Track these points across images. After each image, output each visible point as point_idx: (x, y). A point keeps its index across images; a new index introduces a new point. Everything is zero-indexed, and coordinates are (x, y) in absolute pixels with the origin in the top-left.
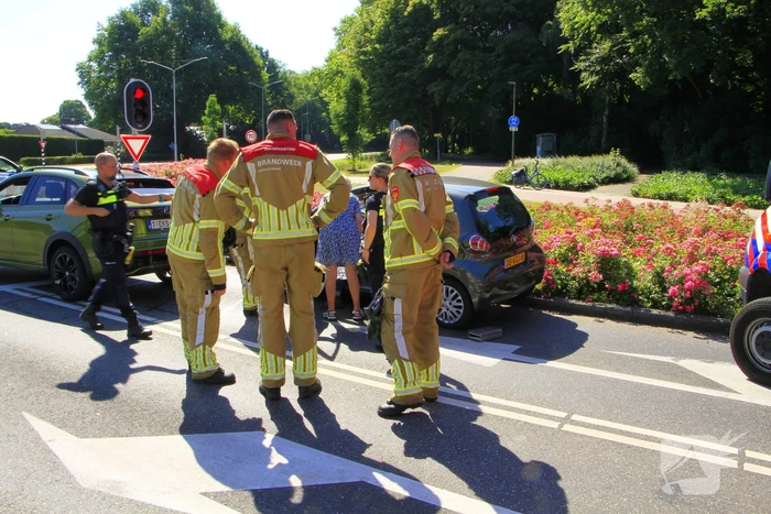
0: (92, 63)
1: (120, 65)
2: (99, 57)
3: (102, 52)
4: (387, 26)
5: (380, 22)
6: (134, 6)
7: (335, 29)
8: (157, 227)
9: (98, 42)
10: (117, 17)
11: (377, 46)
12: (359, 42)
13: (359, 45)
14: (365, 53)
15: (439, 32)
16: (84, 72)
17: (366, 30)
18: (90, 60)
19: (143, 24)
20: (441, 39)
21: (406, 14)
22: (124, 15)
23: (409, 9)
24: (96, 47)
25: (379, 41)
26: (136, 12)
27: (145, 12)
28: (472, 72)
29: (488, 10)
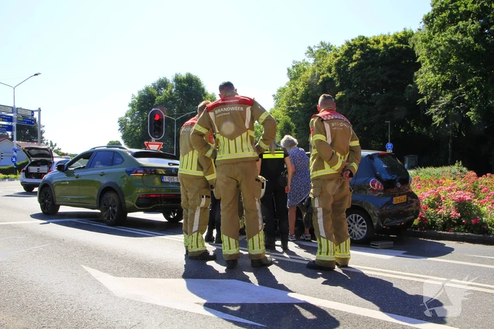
0: (127, 118)
1: (143, 119)
2: (131, 114)
3: (134, 111)
4: (306, 91)
5: (302, 89)
6: (154, 84)
7: (274, 96)
8: (167, 180)
9: (132, 105)
10: (144, 91)
11: (300, 104)
12: (289, 102)
13: (289, 104)
14: (293, 109)
15: (340, 94)
16: (122, 123)
17: (293, 94)
18: (126, 116)
19: (158, 95)
20: (341, 98)
21: (318, 83)
22: (147, 90)
23: (320, 81)
24: (131, 108)
25: (301, 101)
26: (155, 88)
27: (159, 87)
28: (361, 118)
29: (370, 79)
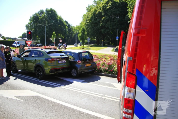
0: (29, 25)
1: (35, 25)
2: (30, 23)
3: (31, 22)
4: (92, 16)
5: (91, 16)
6: (38, 12)
7: (82, 17)
8: (60, 62)
9: (30, 20)
10: (34, 15)
11: (90, 21)
12: (86, 20)
13: (86, 21)
14: (87, 22)
16: (27, 27)
17: (88, 17)
18: (29, 24)
19: (40, 16)
20: (104, 19)
21: (96, 14)
22: (36, 14)
23: (97, 13)
24: (30, 21)
25: (91, 20)
26: (39, 14)
27: (41, 13)
28: (110, 27)
29: (114, 13)
